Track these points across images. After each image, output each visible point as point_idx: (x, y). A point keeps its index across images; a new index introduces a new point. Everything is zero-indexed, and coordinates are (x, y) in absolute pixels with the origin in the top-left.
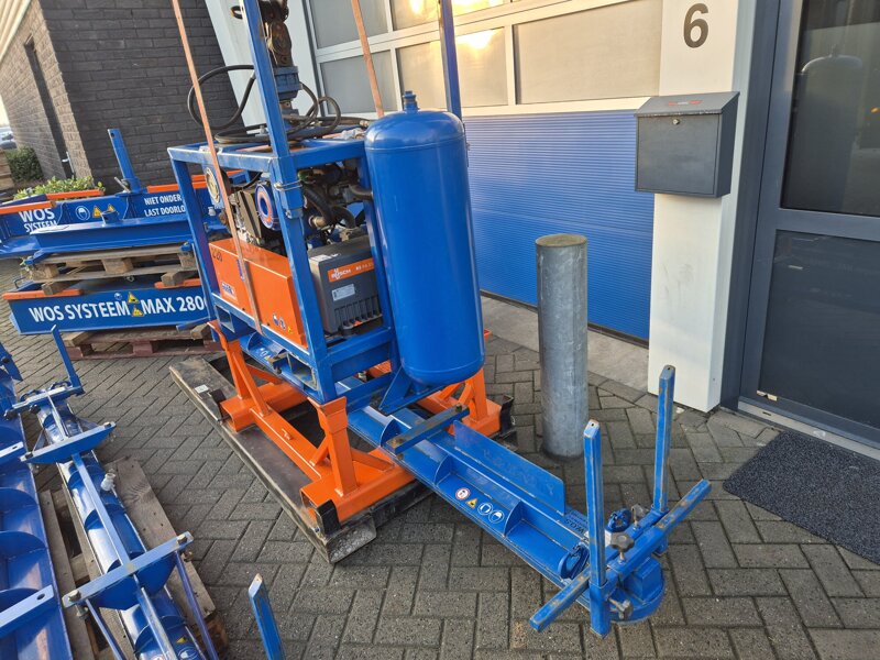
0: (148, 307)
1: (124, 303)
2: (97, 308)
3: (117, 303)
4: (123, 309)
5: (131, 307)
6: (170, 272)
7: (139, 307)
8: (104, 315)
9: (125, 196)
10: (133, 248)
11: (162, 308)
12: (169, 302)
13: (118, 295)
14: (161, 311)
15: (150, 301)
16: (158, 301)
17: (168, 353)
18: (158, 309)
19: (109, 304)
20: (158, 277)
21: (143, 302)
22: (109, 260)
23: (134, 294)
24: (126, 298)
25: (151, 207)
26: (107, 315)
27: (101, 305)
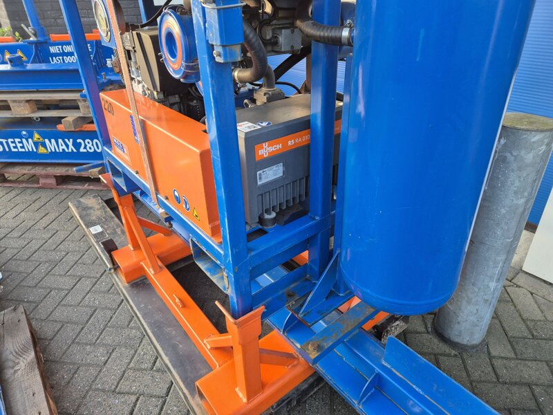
0: (51, 145)
1: (30, 140)
2: (7, 143)
3: (24, 140)
4: (29, 146)
5: (36, 144)
6: (70, 116)
7: (44, 145)
8: (13, 150)
9: (32, 43)
10: (38, 92)
11: (64, 147)
12: (70, 143)
13: (24, 133)
14: (63, 150)
15: (53, 141)
16: (60, 141)
17: (70, 187)
18: (61, 148)
19: (17, 140)
20: (59, 120)
21: (47, 141)
22: (14, 101)
23: (39, 133)
24: (31, 136)
25: (56, 55)
26: (16, 150)
27: (10, 140)
